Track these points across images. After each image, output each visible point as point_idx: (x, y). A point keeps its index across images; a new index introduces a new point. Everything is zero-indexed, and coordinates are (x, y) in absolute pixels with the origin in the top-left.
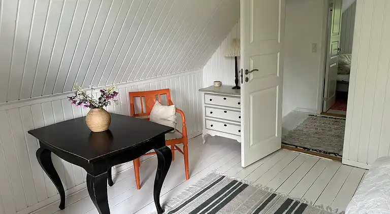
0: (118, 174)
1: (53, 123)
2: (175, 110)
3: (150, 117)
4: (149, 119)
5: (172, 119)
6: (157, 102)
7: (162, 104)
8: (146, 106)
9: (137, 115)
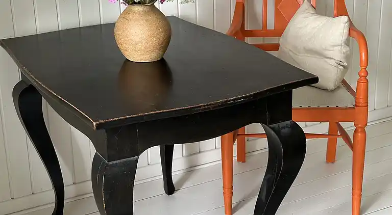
0: (191, 169)
1: (55, 29)
2: (346, 31)
3: (281, 41)
4: (276, 47)
5: (337, 53)
6: (305, 6)
7: (319, 10)
8: (277, 13)
9: (251, 34)
